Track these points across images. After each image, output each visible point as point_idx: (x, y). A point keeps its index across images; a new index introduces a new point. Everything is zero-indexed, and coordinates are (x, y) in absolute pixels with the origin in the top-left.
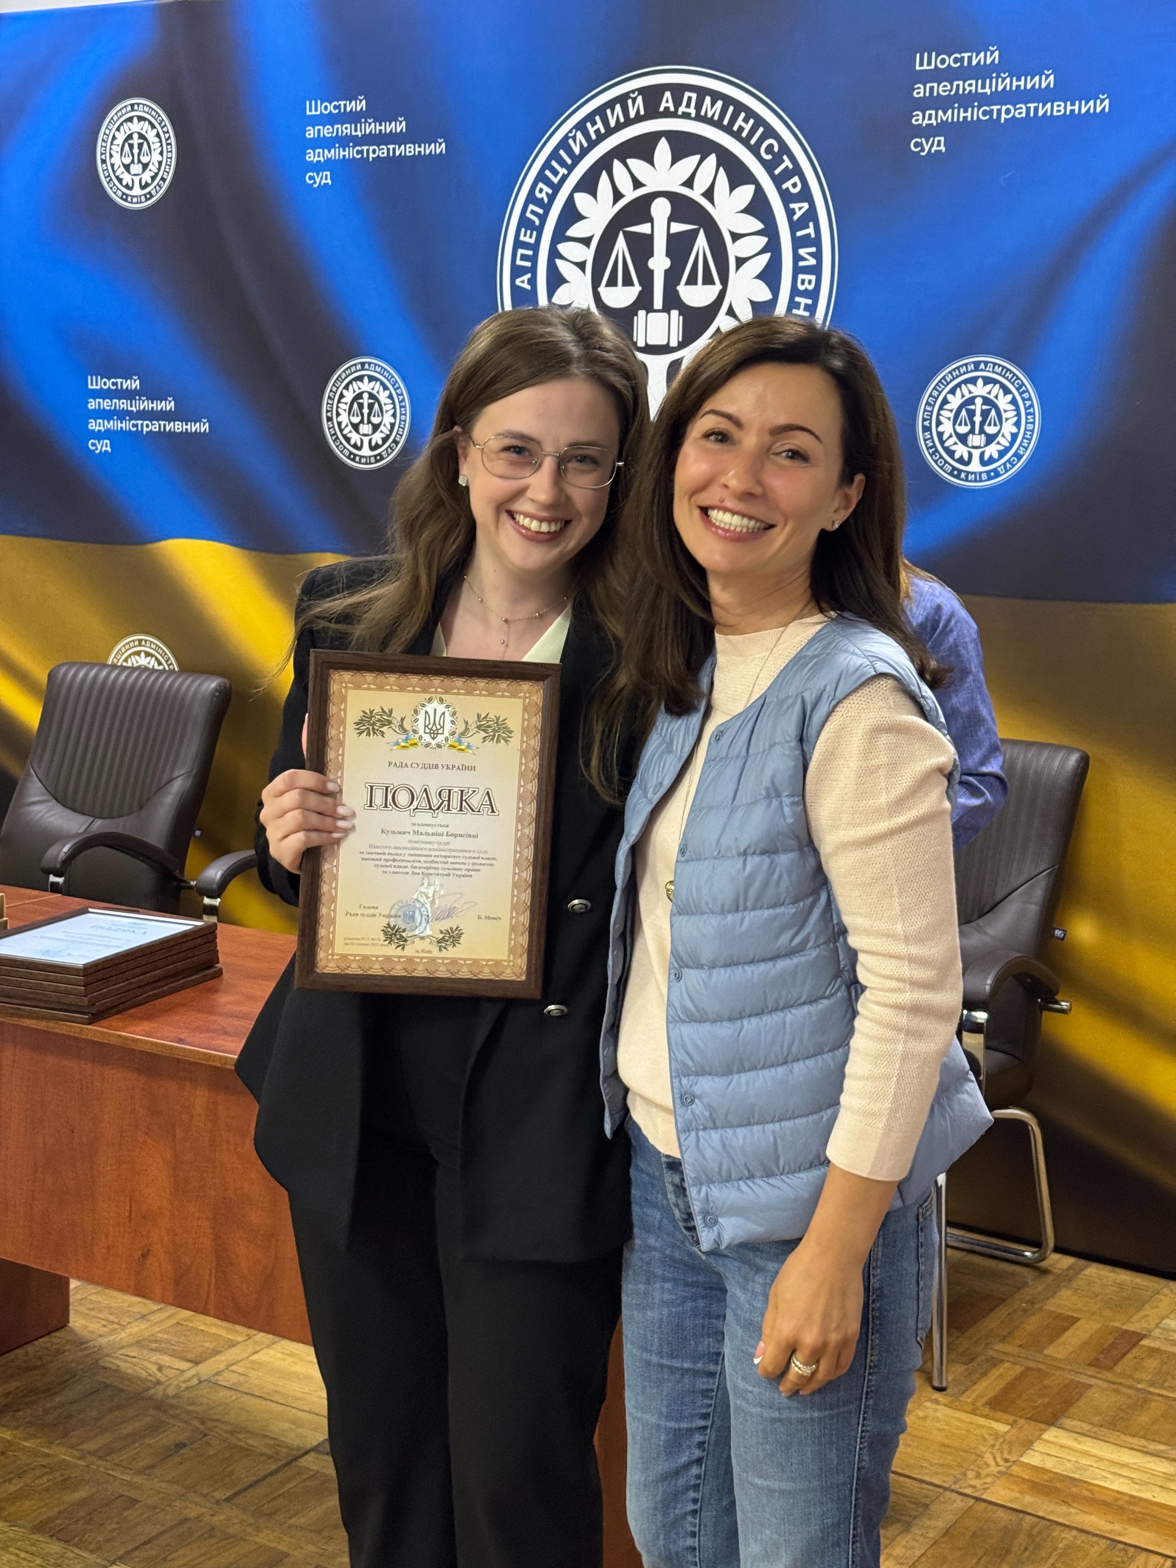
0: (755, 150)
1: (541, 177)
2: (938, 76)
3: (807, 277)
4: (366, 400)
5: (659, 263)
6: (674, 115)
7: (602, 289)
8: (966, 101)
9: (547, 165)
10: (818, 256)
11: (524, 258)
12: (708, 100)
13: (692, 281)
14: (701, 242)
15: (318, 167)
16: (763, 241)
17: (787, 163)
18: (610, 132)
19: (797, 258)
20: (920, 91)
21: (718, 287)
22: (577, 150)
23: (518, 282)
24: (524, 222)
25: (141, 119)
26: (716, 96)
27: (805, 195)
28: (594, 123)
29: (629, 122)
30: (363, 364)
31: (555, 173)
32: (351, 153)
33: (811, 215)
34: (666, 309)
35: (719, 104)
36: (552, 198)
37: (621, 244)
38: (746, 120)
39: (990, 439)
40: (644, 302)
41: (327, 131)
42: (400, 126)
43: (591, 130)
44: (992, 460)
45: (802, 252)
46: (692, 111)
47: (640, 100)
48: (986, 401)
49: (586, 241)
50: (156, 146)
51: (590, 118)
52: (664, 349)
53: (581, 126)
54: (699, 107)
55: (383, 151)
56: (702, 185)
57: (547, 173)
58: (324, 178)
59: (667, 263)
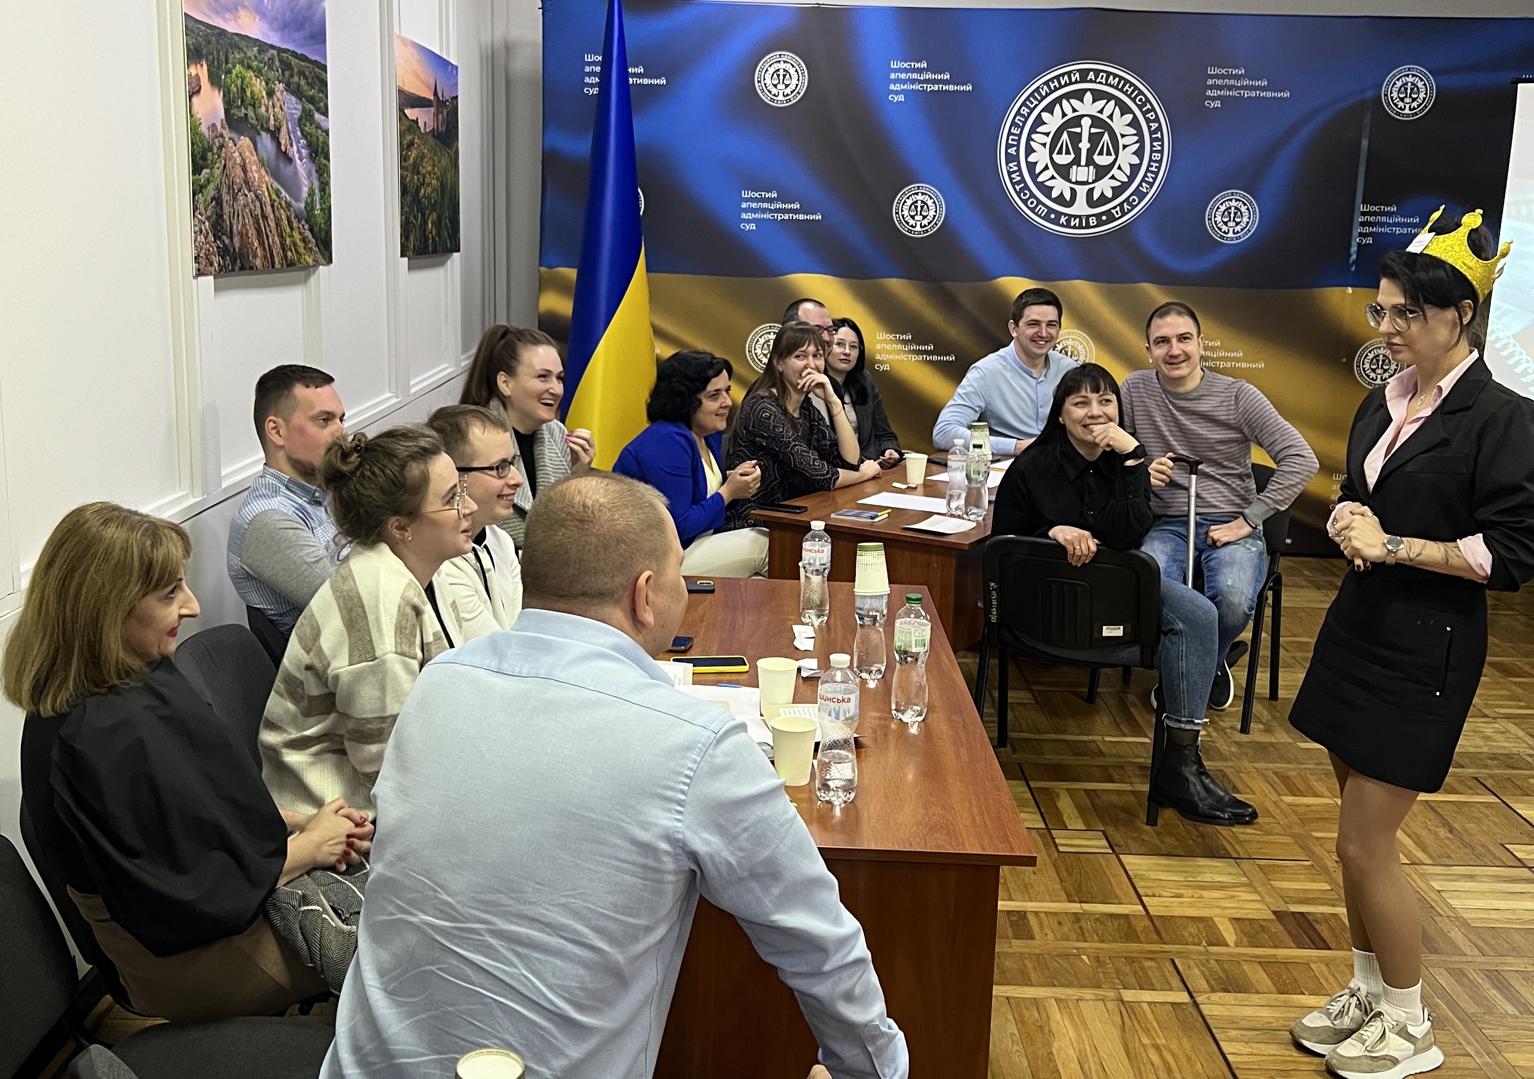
0: (1134, 100)
1: (1024, 104)
2: (1217, 76)
3: (1156, 154)
4: (919, 204)
5: (1084, 145)
6: (1095, 82)
7: (1055, 156)
8: (1230, 88)
9: (1027, 99)
10: (1162, 146)
11: (1012, 140)
12: (1111, 77)
13: (1101, 153)
14: (1106, 137)
15: (897, 93)
16: (1136, 138)
17: (1149, 106)
18: (1061, 87)
19: (1152, 146)
20: (1210, 82)
21: (1114, 157)
22: (1044, 94)
23: (1009, 151)
24: (1013, 124)
25: (785, 62)
26: (1115, 76)
27: (1157, 120)
28: (1053, 82)
29: (1071, 83)
30: (918, 187)
31: (1032, 103)
32: (917, 87)
33: (1160, 128)
34: (1087, 165)
35: (1117, 79)
36: (1029, 114)
37: (1065, 136)
38: (1130, 87)
39: (1237, 224)
40: (1076, 162)
41: (903, 76)
42: (947, 76)
43: (1052, 86)
44: (1238, 232)
45: (1155, 144)
46: (1104, 82)
47: (1077, 75)
48: (1236, 208)
49: (1047, 134)
50: (795, 76)
51: (1052, 80)
52: (1087, 183)
53: (1047, 83)
54: (1107, 80)
55: (936, 88)
56: (1107, 112)
57: (1028, 103)
58: (901, 98)
59: (1089, 145)
